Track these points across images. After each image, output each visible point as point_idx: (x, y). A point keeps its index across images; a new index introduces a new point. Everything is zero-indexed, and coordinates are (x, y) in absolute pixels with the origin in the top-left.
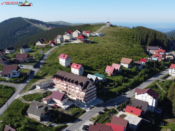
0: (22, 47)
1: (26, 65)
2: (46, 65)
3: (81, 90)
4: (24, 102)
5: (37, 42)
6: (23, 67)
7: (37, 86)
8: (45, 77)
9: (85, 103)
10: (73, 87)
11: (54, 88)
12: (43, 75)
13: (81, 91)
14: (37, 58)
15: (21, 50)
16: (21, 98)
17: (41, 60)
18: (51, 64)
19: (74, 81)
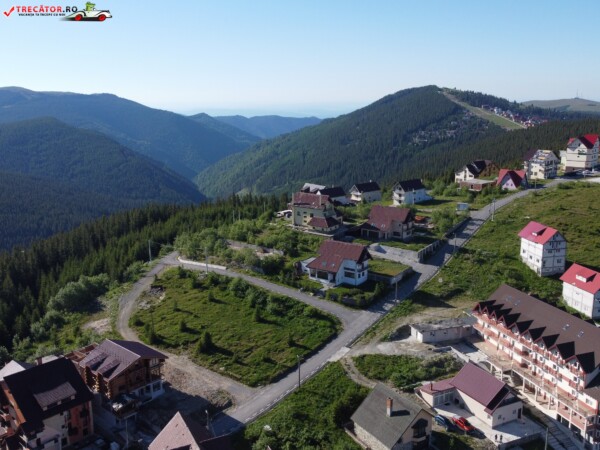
0: (401, 183)
1: (396, 246)
2: (468, 259)
3: (582, 383)
4: (356, 377)
5: (459, 169)
6: (384, 252)
7: (413, 331)
8: (451, 303)
9: (591, 441)
10: (550, 363)
11: (476, 350)
12: (444, 291)
13: (582, 391)
14: (441, 228)
15: (396, 195)
16: (350, 361)
17: (450, 236)
18: (486, 256)
19: (559, 341)
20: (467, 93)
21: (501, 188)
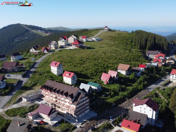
0: (13, 54)
1: (14, 74)
2: (37, 74)
3: (71, 102)
4: (6, 118)
5: (31, 48)
6: (10, 76)
7: (23, 99)
8: (34, 88)
9: (75, 117)
10: (63, 99)
11: (43, 100)
12: (31, 85)
13: (71, 104)
14: (27, 66)
15: (12, 58)
16: (4, 113)
17: (31, 68)
18: (42, 73)
19: (64, 92)
20: (30, 26)
21: (43, 53)
